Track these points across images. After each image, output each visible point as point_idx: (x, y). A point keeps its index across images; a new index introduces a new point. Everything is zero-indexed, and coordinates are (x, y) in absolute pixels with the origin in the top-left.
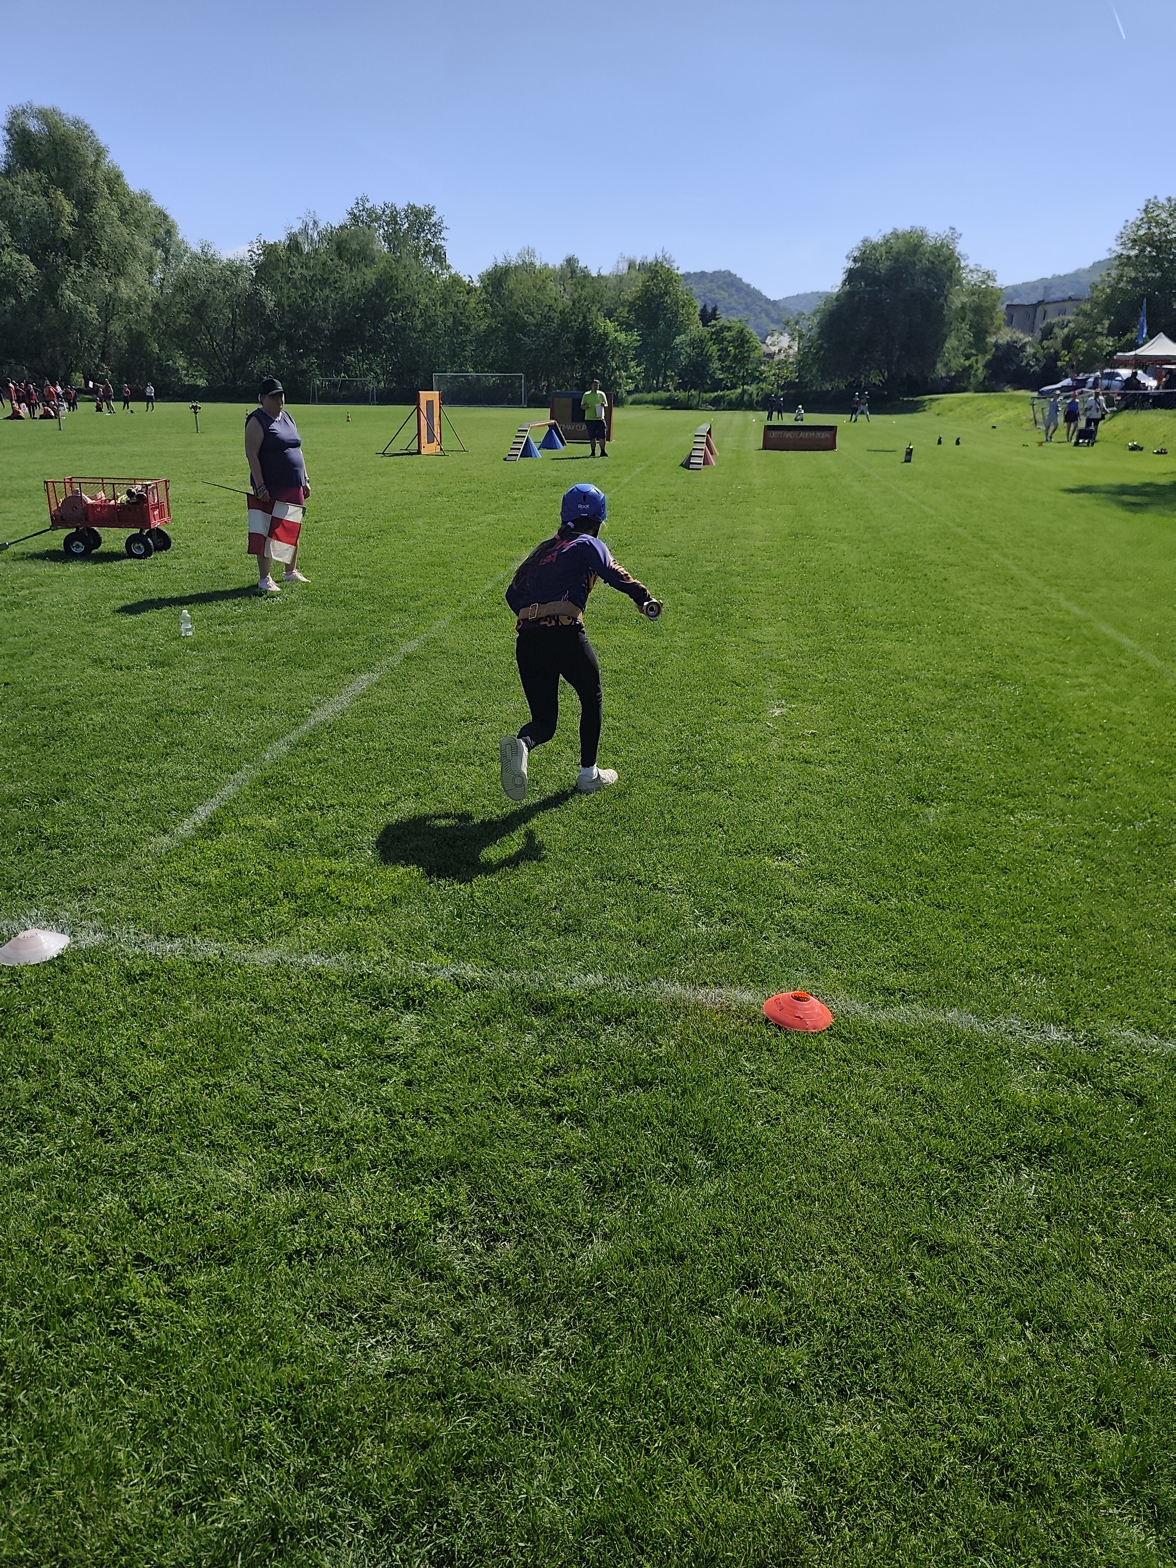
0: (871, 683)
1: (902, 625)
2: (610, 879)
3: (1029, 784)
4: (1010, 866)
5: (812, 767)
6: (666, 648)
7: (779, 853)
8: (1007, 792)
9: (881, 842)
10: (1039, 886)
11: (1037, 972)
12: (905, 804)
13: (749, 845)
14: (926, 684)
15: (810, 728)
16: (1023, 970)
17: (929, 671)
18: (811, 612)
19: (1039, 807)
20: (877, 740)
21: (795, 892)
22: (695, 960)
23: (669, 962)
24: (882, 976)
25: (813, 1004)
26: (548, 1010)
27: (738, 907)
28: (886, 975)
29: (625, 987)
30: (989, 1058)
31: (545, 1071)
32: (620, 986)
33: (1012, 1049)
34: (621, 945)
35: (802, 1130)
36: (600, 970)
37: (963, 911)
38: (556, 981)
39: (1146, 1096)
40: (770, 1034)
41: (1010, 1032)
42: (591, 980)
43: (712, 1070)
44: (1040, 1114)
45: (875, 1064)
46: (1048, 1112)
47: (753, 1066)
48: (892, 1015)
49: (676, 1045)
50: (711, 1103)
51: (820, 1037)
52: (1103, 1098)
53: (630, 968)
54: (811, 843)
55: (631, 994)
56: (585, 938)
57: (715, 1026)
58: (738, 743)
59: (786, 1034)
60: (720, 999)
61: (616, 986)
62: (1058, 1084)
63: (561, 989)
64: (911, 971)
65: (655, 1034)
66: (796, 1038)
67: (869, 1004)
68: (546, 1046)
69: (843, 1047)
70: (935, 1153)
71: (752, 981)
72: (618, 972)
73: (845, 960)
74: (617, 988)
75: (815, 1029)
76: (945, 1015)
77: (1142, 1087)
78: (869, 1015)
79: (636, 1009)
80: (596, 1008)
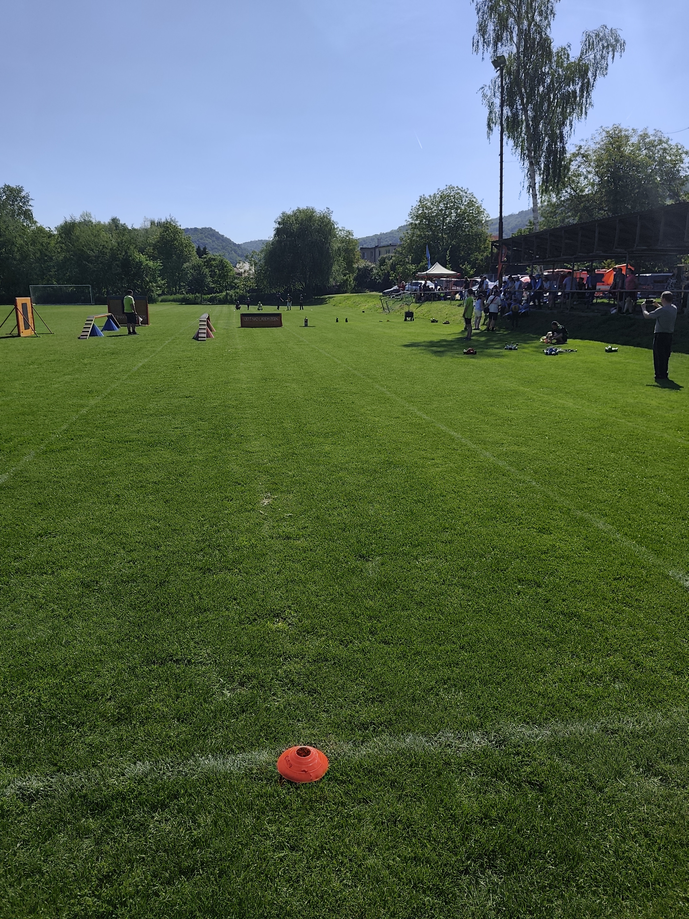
0: (320, 474)
1: (334, 434)
2: (154, 663)
3: (422, 536)
4: (423, 601)
5: (292, 541)
6: (190, 462)
7: (277, 616)
8: (411, 544)
9: (342, 595)
10: (442, 614)
11: (455, 685)
12: (353, 563)
13: (256, 613)
14: (353, 472)
15: (287, 513)
16: (446, 686)
17: (353, 463)
18: (280, 429)
19: (431, 552)
20: (330, 515)
21: (290, 648)
22: (223, 728)
23: (203, 735)
24: (358, 713)
25: (314, 756)
26: (103, 809)
27: (252, 670)
28: (360, 711)
29: (168, 769)
30: (439, 774)
31: (101, 880)
32: (164, 769)
33: (452, 760)
34: (164, 726)
35: (318, 889)
36: (147, 756)
37: (402, 643)
38: (110, 777)
39: (543, 782)
40: (284, 792)
41: (449, 745)
42: (140, 768)
43: (242, 841)
44: (482, 819)
45: (364, 802)
46: (486, 816)
47: (274, 828)
48: (370, 750)
49: (212, 822)
50: (243, 880)
51: (321, 785)
52: (517, 791)
53: (172, 749)
54: (297, 604)
55: (173, 775)
56: (135, 725)
57: (241, 794)
58: (242, 528)
59: (297, 788)
60: (244, 764)
61: (161, 770)
62: (487, 786)
63: (115, 784)
64: (376, 704)
65: (194, 814)
66: (304, 790)
67: (352, 742)
68: (102, 850)
69: (339, 790)
70: (419, 883)
71: (267, 739)
72: (162, 755)
73: (331, 703)
74: (161, 772)
75: (317, 778)
76: (405, 740)
77: (539, 775)
78: (353, 754)
79: (178, 791)
80: (144, 797)
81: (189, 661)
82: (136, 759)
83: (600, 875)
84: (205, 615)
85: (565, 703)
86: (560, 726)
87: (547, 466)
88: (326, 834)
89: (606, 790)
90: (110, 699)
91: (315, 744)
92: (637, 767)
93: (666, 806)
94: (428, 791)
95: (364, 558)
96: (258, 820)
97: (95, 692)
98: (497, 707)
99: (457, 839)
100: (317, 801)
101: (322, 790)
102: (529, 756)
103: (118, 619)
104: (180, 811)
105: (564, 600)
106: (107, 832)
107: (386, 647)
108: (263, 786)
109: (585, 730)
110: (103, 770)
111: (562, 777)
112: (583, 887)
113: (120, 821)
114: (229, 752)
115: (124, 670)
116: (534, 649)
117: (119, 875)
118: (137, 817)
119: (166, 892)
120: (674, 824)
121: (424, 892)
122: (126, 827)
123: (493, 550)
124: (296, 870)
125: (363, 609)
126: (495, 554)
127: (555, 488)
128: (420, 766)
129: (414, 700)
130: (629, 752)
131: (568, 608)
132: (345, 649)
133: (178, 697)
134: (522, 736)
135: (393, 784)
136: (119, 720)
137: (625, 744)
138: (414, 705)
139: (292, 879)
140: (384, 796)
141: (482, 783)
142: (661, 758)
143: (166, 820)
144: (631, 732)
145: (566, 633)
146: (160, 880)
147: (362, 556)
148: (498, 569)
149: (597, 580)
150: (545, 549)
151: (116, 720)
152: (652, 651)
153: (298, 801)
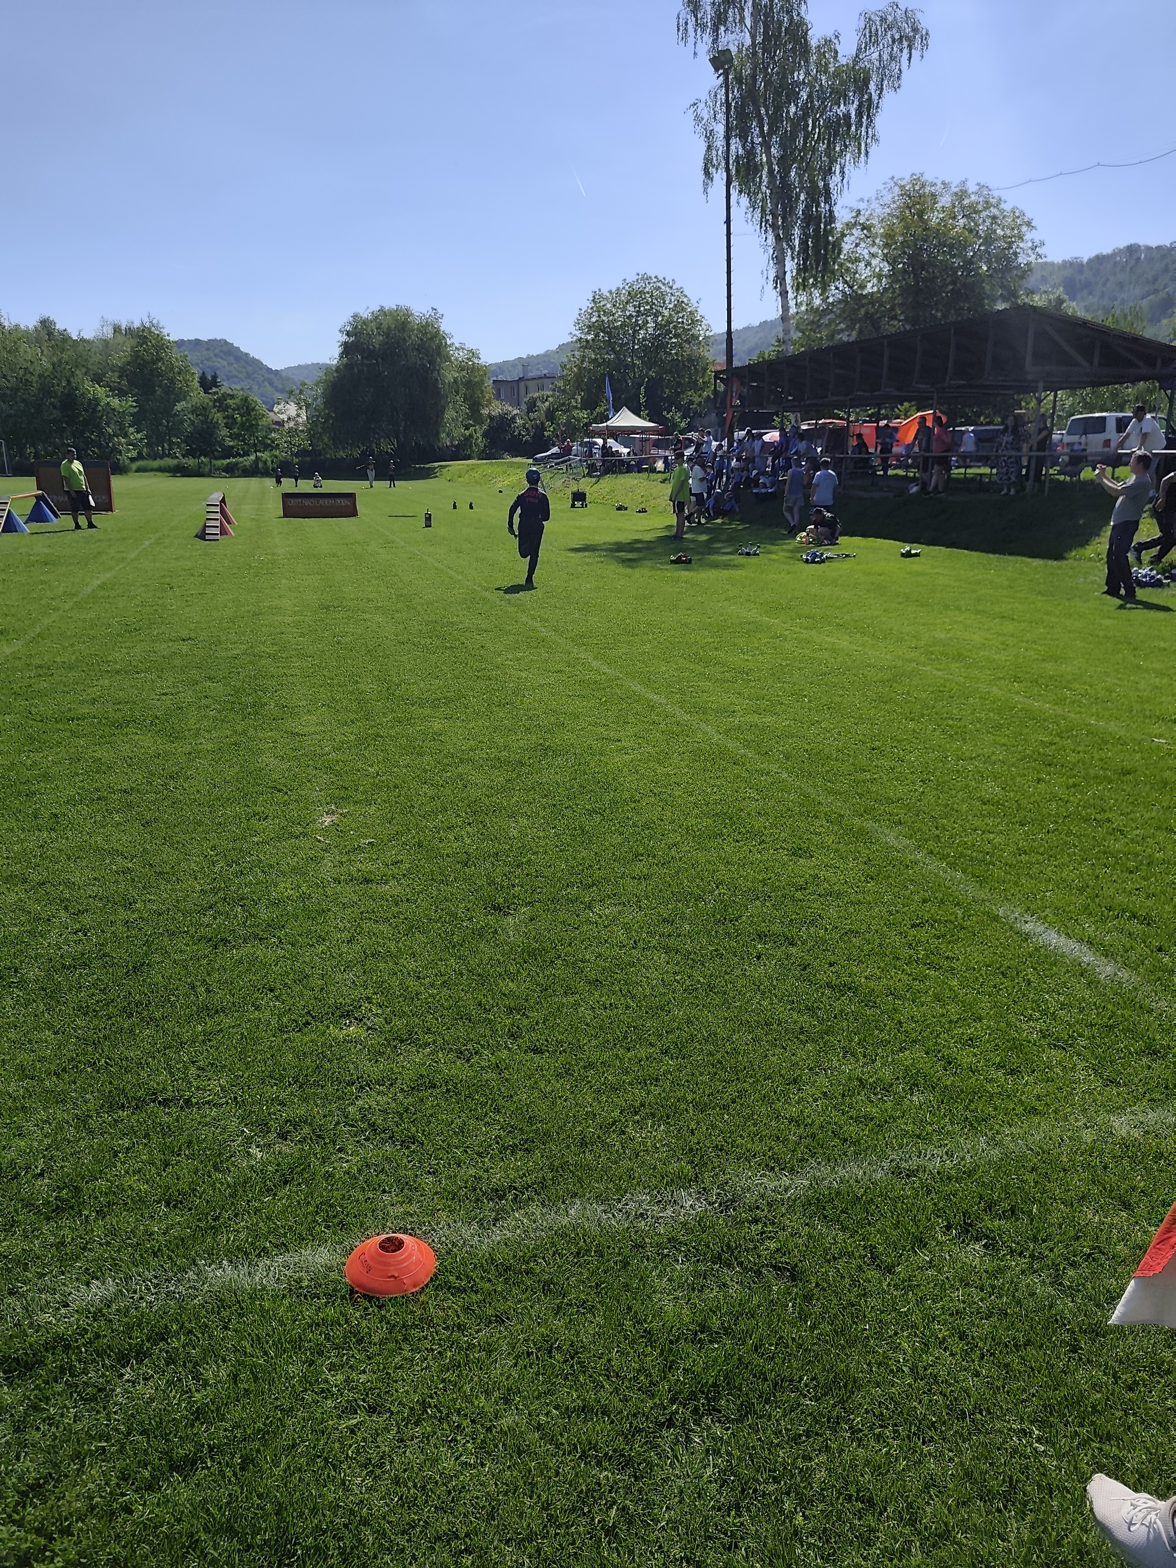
0: (425, 771)
1: (449, 701)
2: (123, 1106)
3: (599, 869)
4: (601, 978)
5: (374, 887)
6: (190, 754)
7: (347, 1015)
8: (581, 883)
9: (462, 974)
10: (633, 997)
11: (653, 1115)
12: (481, 919)
13: (309, 1012)
14: (481, 766)
15: (366, 837)
16: (637, 1118)
17: (482, 750)
18: (352, 693)
19: (615, 895)
20: (441, 840)
21: (371, 1070)
22: (248, 1213)
23: (212, 1228)
24: (488, 1171)
25: (409, 1251)
26: (29, 1367)
27: (301, 1112)
28: (491, 1168)
29: (149, 1289)
30: (626, 1264)
31: (24, 1494)
32: (141, 1291)
33: (647, 1240)
34: (142, 1215)
35: (417, 1474)
36: (110, 1270)
37: (564, 1051)
38: (41, 1310)
39: (796, 1265)
40: (358, 1314)
41: (642, 1214)
42: (97, 1291)
43: (283, 1405)
44: (696, 1334)
45: (496, 1321)
46: (703, 1328)
47: (340, 1378)
48: (507, 1232)
49: (228, 1376)
50: (285, 1471)
51: (422, 1298)
52: (754, 1283)
53: (155, 1254)
54: (383, 993)
55: (158, 1300)
56: (87, 1217)
57: (282, 1323)
58: (285, 868)
59: (380, 1307)
60: (287, 1272)
61: (135, 1292)
62: (705, 1278)
63: (50, 1323)
64: (520, 1154)
65: (196, 1364)
66: (392, 1310)
67: (478, 1222)
68: (26, 1440)
69: (454, 1303)
70: (590, 1449)
71: (327, 1227)
72: (137, 1266)
73: (441, 1159)
74: (136, 1296)
75: (415, 1287)
76: (567, 1212)
77: (789, 1253)
78: (479, 1241)
79: (166, 1327)
80: (105, 1341)
81: (188, 1102)
82: (89, 1276)
83: (887, 1408)
84: (217, 1018)
85: (833, 1132)
86: (825, 1170)
87: (806, 747)
88: (432, 1381)
89: (898, 1269)
90: (41, 1175)
91: (412, 1229)
92: (948, 1228)
93: (993, 1287)
94: (606, 1294)
95: (501, 910)
96: (310, 1365)
97: (12, 1164)
98: (722, 1146)
99: (655, 1372)
100: (416, 1325)
101: (424, 1306)
102: (774, 1223)
103: (55, 1033)
104: (170, 1361)
105: (831, 965)
106: (36, 1408)
107: (537, 1058)
108: (319, 1308)
109: (865, 1173)
110: (29, 1298)
111: (827, 1254)
112: (861, 1431)
113: (59, 1387)
114: (259, 1253)
115: (67, 1123)
116: (783, 1048)
117: (58, 1481)
118: (91, 1378)
119: (144, 1505)
120: (1006, 1314)
121: (599, 1464)
122: (71, 1396)
123: (717, 887)
124: (378, 1447)
125: (498, 996)
126: (720, 894)
127: (819, 781)
128: (593, 1254)
129: (583, 1144)
130: (935, 1204)
131: (838, 977)
132: (466, 1065)
133: (166, 1164)
134: (762, 1190)
135: (547, 1287)
136: (59, 1209)
137: (929, 1192)
138: (584, 1152)
139: (371, 1461)
140: (532, 1307)
141: (697, 1274)
142: (985, 1210)
143: (145, 1379)
144: (938, 1173)
145: (835, 1017)
146: (133, 1484)
147: (497, 908)
148: (725, 919)
149: (885, 928)
150: (801, 881)
151: (53, 1211)
152: (971, 1039)
153: (382, 1328)
